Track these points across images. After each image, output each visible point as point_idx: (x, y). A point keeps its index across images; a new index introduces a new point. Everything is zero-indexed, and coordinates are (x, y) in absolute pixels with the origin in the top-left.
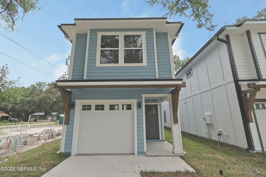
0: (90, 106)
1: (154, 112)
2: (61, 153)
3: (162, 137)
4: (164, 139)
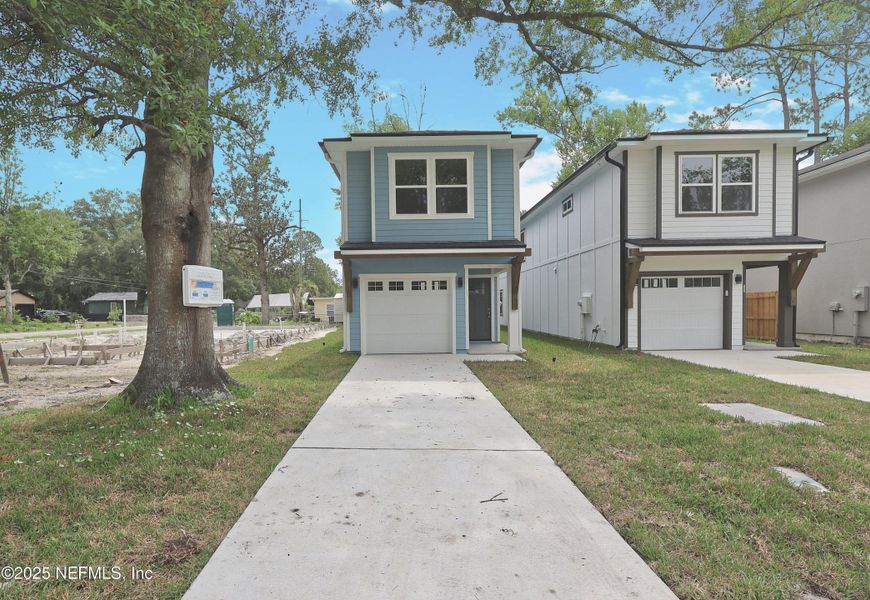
0: (381, 283)
1: (483, 292)
2: (345, 352)
3: (496, 337)
4: (499, 340)
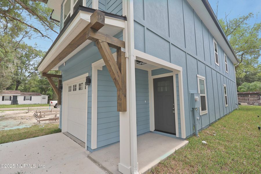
0: (71, 86)
3: (180, 133)
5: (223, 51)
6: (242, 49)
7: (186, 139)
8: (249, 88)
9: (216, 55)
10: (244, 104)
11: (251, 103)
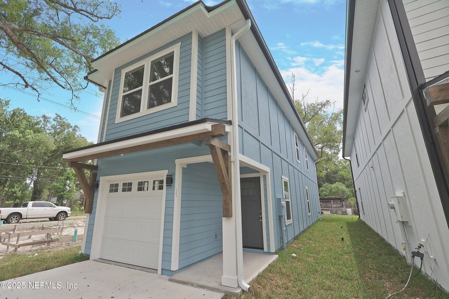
0: (117, 185)
3: (269, 246)
4: (272, 251)
5: (303, 145)
6: (321, 141)
7: (276, 253)
8: (331, 191)
9: (297, 150)
10: (327, 213)
11: (334, 212)
